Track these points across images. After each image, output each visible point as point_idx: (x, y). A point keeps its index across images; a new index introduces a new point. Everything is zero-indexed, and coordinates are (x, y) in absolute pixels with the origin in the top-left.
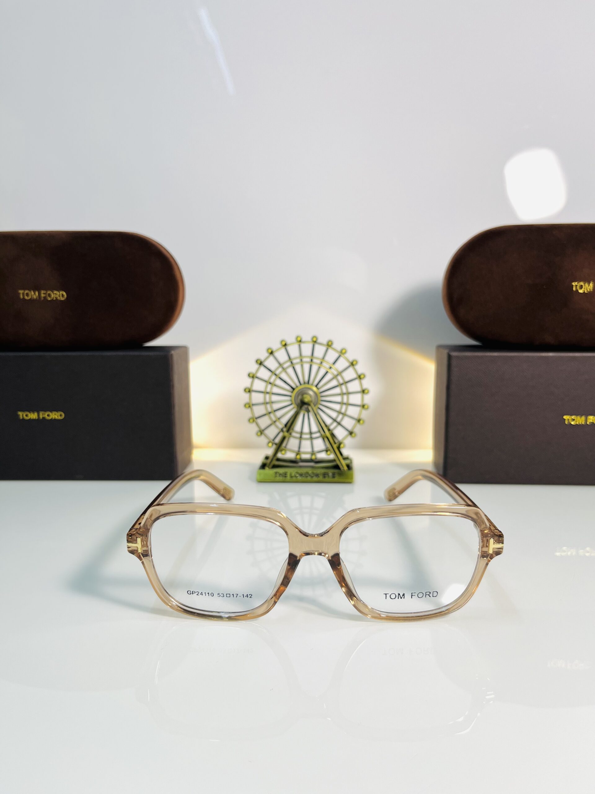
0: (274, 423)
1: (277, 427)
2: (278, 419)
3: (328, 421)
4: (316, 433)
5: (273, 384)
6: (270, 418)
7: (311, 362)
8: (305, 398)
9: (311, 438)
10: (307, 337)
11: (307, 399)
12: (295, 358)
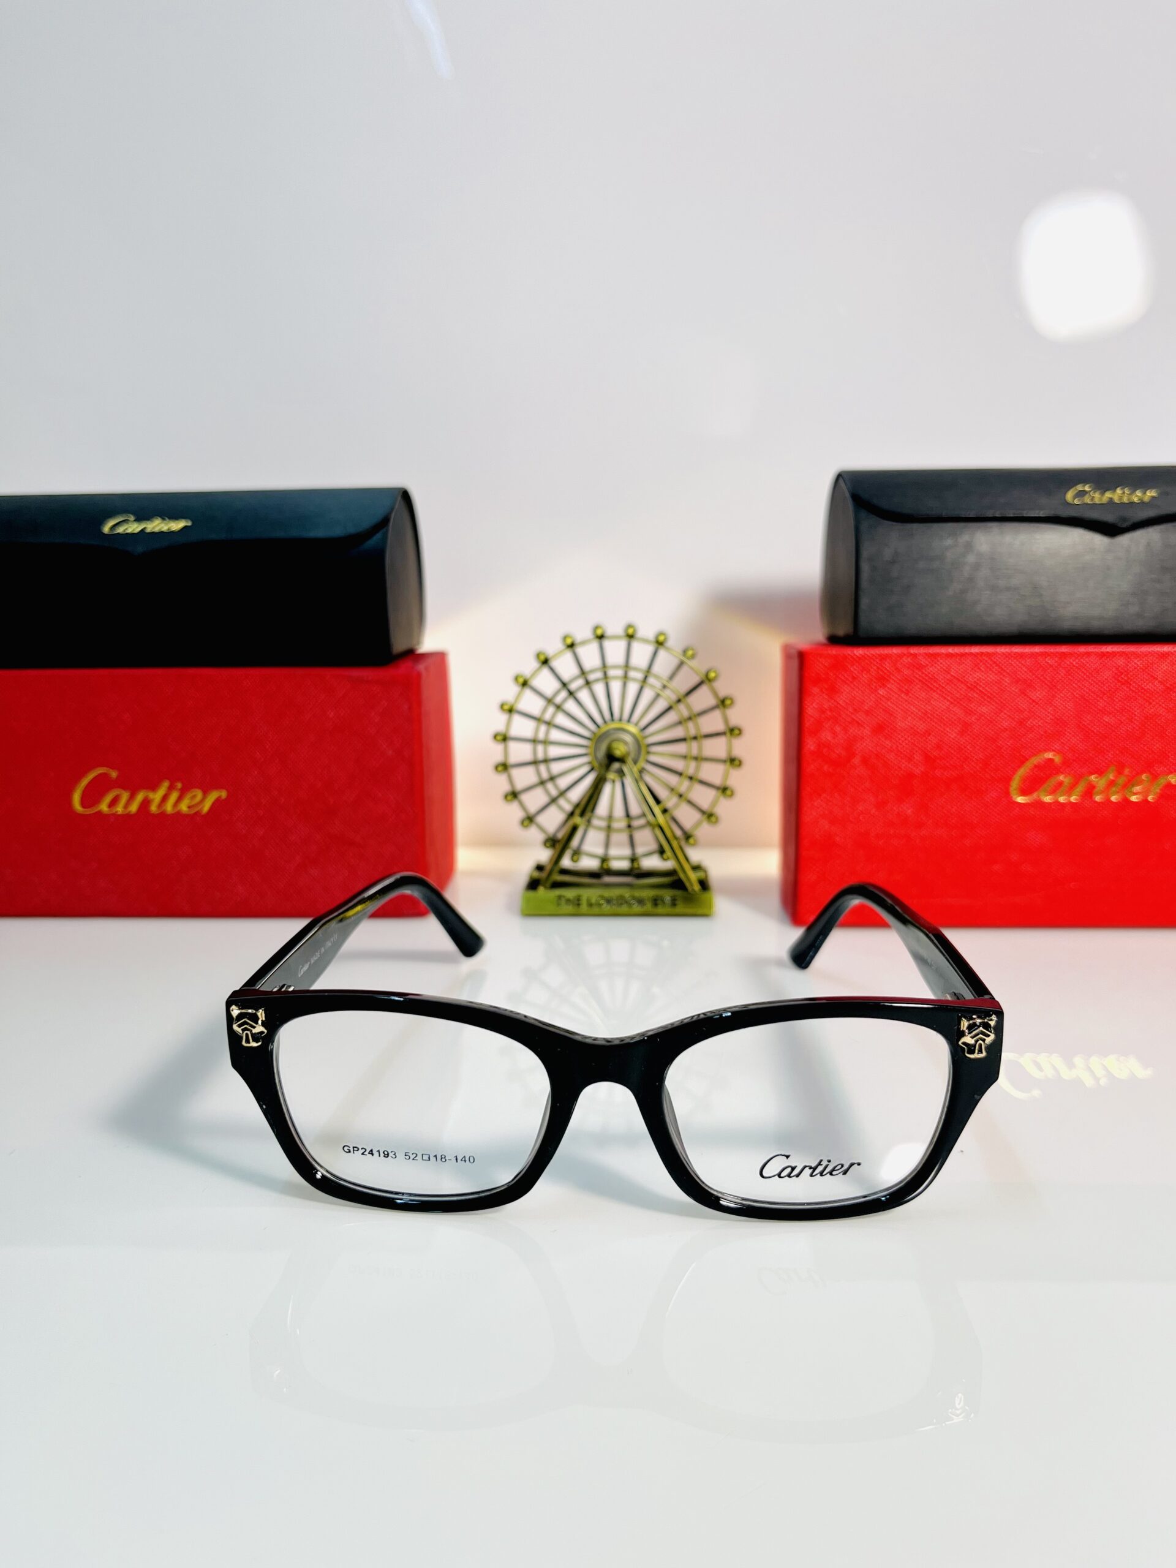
0: (554, 800)
1: (561, 808)
2: (563, 793)
3: (662, 793)
4: (639, 817)
5: (549, 724)
6: (547, 792)
7: (626, 678)
8: (615, 748)
9: (630, 829)
10: (615, 628)
11: (618, 751)
12: (593, 671)
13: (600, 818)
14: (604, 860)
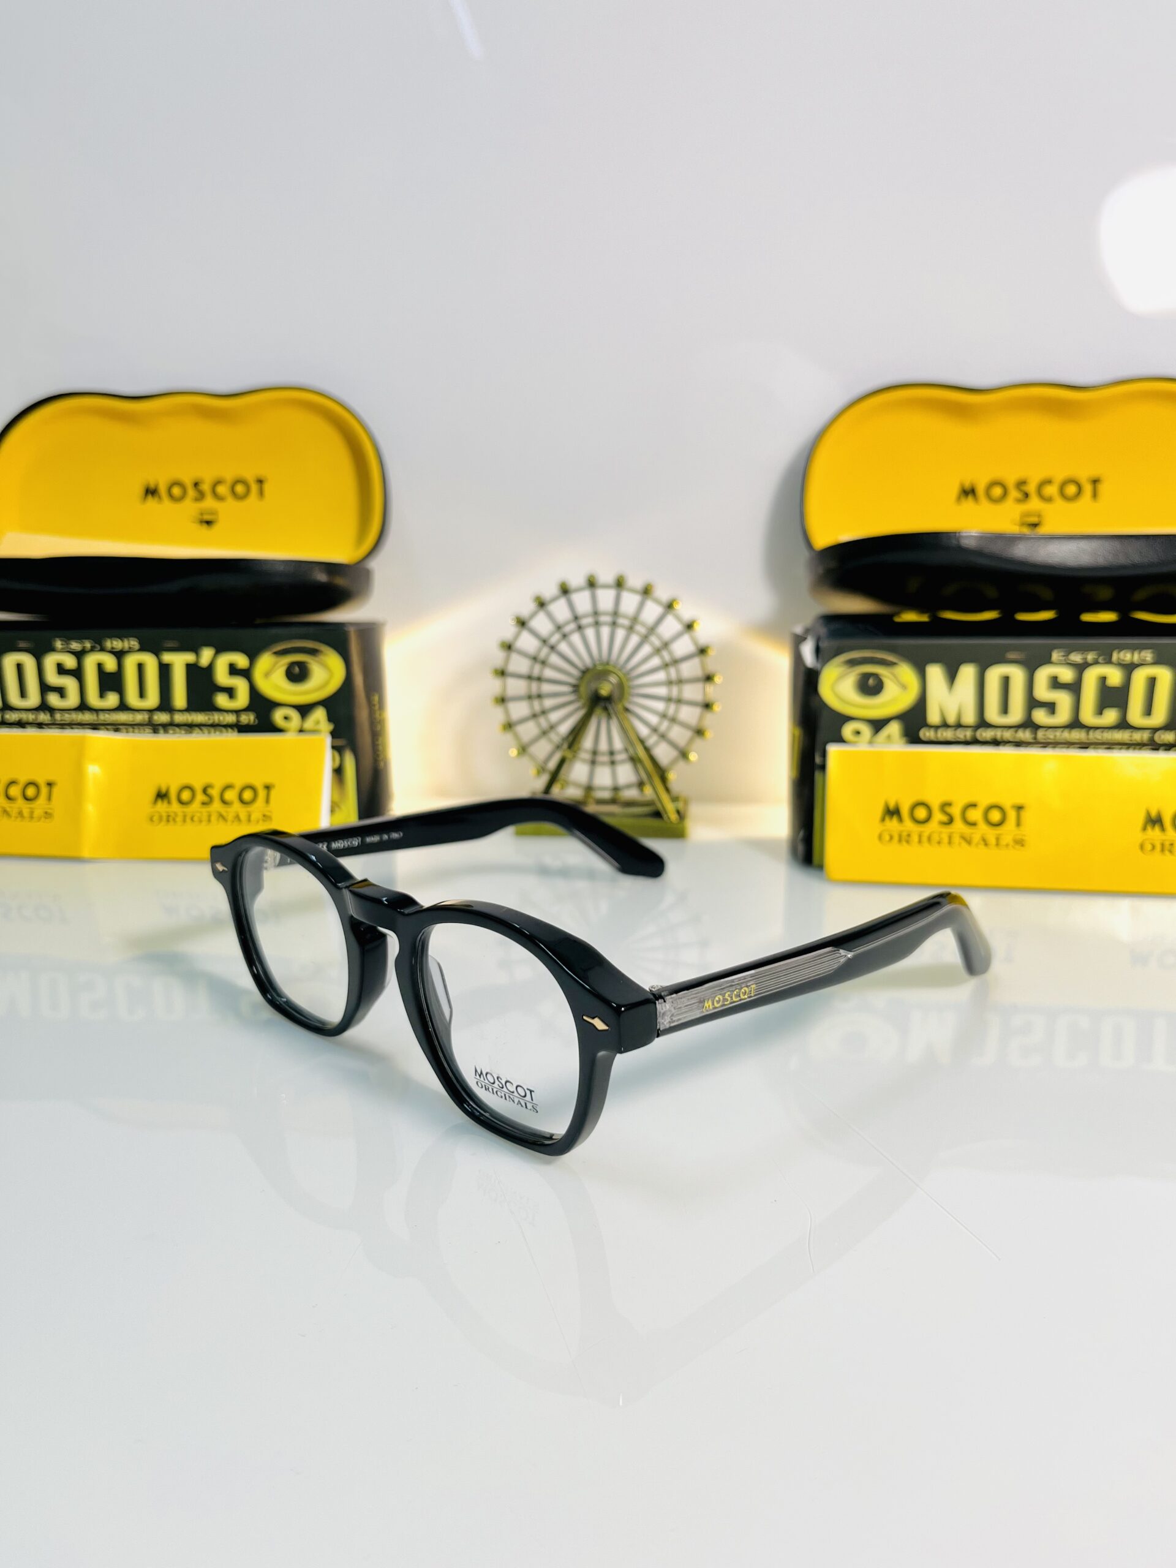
0: (544, 733)
1: (550, 741)
2: (552, 727)
3: (644, 731)
4: (620, 752)
5: (544, 663)
6: (539, 725)
7: (614, 624)
8: (603, 689)
9: (613, 763)
10: (606, 576)
11: (605, 691)
12: (586, 616)
13: (586, 751)
14: (589, 789)
